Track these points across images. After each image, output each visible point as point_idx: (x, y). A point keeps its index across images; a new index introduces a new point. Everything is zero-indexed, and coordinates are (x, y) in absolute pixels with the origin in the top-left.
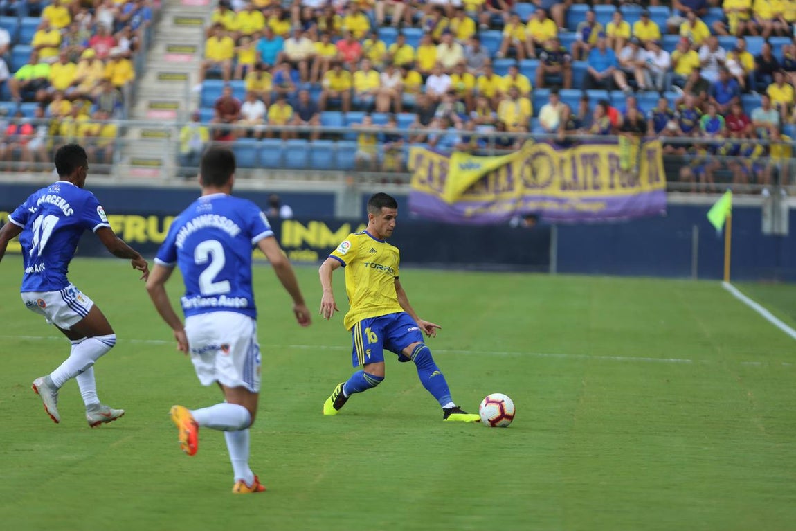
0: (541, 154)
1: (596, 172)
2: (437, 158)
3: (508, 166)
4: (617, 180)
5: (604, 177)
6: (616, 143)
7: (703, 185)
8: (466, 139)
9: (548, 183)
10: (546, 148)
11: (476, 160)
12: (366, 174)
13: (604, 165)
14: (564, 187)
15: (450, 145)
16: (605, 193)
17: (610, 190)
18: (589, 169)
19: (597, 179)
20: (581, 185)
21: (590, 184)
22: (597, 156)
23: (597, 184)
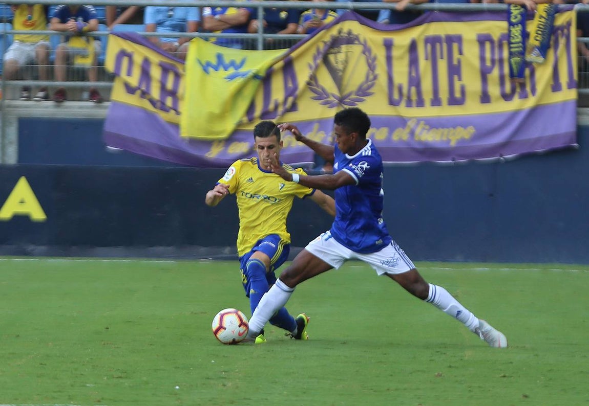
0: (351, 40)
1: (455, 70)
3: (288, 67)
4: (494, 90)
5: (471, 81)
9: (362, 93)
10: (353, 27)
16: (473, 108)
17: (481, 104)
18: (443, 66)
19: (457, 85)
20: (428, 96)
21: (444, 95)
22: (459, 39)
23: (458, 95)
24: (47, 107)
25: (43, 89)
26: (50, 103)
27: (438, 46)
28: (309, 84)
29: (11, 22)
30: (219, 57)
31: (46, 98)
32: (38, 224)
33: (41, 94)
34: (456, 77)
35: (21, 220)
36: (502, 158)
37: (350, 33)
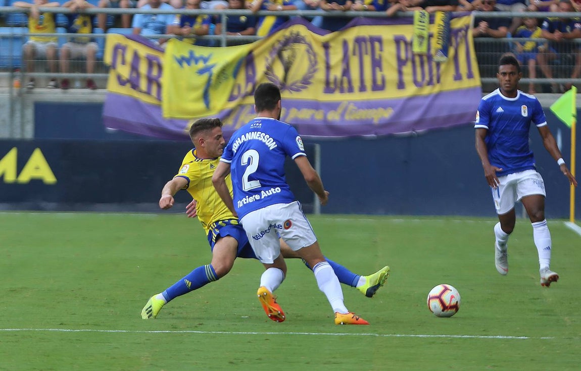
0: (297, 39)
1: (377, 64)
2: (143, 51)
4: (408, 78)
5: (389, 73)
6: (409, 20)
7: (532, 80)
8: (188, 20)
9: (306, 82)
10: (301, 30)
11: (201, 51)
12: (39, 75)
13: (389, 53)
14: (329, 87)
15: (162, 29)
16: (391, 93)
17: (397, 90)
18: (367, 60)
19: (379, 75)
20: (356, 84)
21: (368, 83)
22: (379, 40)
23: (379, 82)
24: (56, 93)
25: (53, 80)
26: (58, 90)
27: (363, 44)
28: (266, 73)
29: (26, 26)
30: (191, 53)
31: (56, 87)
32: (49, 187)
33: (52, 83)
34: (377, 69)
35: (36, 183)
36: (414, 132)
37: (298, 34)
